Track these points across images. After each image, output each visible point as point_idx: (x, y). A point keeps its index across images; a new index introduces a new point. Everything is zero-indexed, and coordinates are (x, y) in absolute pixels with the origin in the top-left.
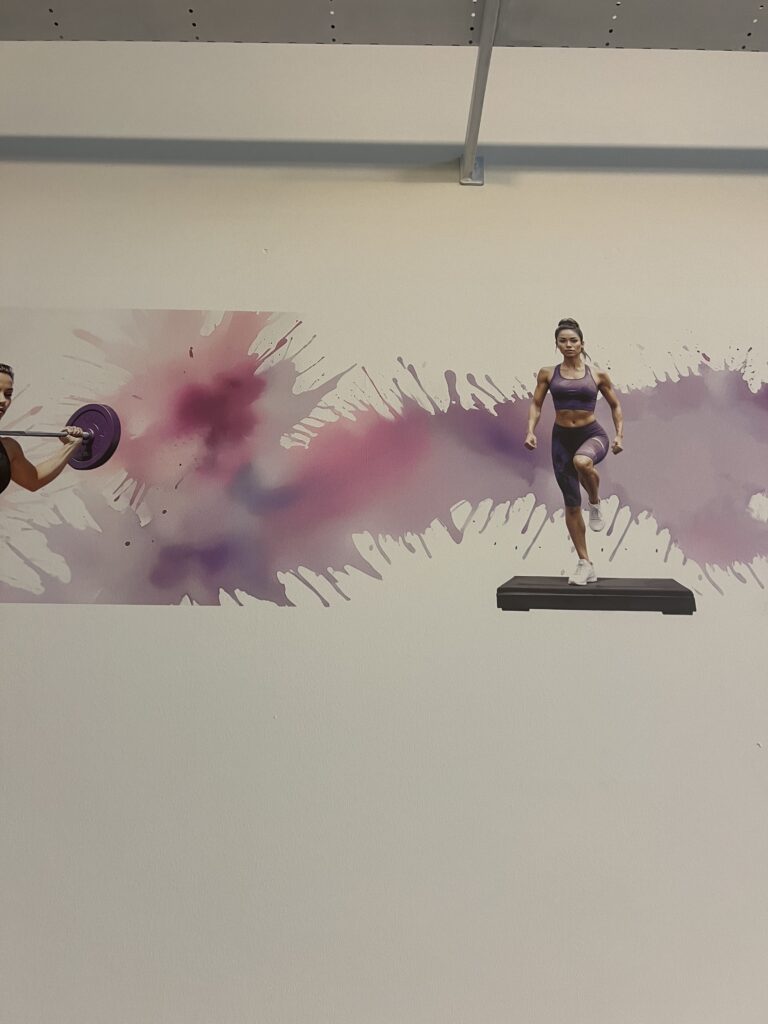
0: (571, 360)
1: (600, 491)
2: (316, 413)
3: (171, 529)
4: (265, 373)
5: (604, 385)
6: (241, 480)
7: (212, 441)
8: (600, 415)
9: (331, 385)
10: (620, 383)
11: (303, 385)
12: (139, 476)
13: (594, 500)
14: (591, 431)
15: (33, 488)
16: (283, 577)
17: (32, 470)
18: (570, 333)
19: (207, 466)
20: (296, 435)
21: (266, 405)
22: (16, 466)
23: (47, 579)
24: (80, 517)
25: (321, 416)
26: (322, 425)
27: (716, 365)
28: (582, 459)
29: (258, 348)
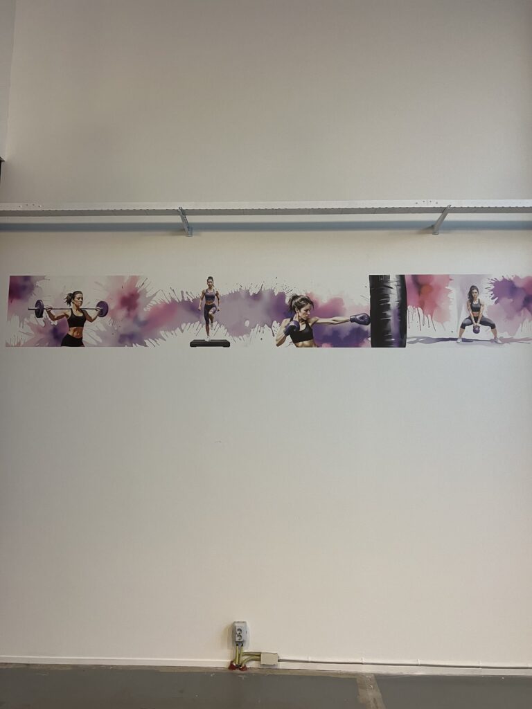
0: (210, 287)
1: (214, 320)
2: (152, 302)
3: (121, 331)
4: (140, 292)
5: (217, 294)
6: (136, 319)
7: (129, 310)
8: (215, 302)
9: (155, 295)
10: (221, 294)
11: (148, 295)
12: (113, 318)
13: (212, 322)
14: (213, 306)
15: (91, 322)
16: (145, 341)
17: (90, 317)
18: (211, 280)
19: (128, 316)
20: (147, 308)
21: (140, 300)
22: (87, 317)
23: (97, 342)
24: (102, 329)
25: (153, 303)
26: (153, 305)
27: (243, 288)
28: (210, 313)
29: (138, 286)
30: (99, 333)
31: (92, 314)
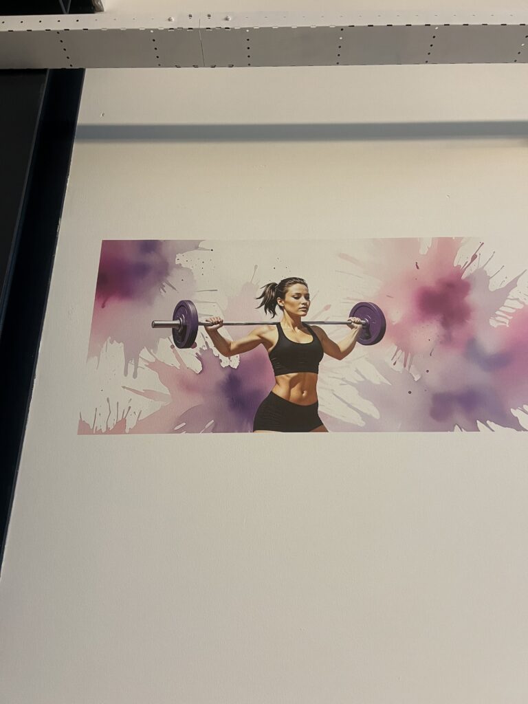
2: (507, 302)
3: (434, 380)
4: (468, 278)
6: (471, 349)
7: (446, 323)
9: (513, 284)
11: (495, 284)
12: (405, 347)
15: (340, 358)
19: (447, 341)
20: (498, 318)
21: (474, 298)
23: (364, 416)
24: (376, 378)
25: (512, 305)
26: (514, 311)
29: (460, 260)
30: (366, 389)
31: (341, 336)
